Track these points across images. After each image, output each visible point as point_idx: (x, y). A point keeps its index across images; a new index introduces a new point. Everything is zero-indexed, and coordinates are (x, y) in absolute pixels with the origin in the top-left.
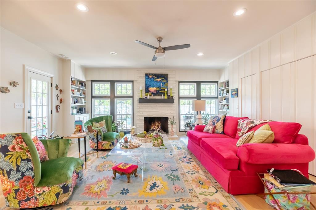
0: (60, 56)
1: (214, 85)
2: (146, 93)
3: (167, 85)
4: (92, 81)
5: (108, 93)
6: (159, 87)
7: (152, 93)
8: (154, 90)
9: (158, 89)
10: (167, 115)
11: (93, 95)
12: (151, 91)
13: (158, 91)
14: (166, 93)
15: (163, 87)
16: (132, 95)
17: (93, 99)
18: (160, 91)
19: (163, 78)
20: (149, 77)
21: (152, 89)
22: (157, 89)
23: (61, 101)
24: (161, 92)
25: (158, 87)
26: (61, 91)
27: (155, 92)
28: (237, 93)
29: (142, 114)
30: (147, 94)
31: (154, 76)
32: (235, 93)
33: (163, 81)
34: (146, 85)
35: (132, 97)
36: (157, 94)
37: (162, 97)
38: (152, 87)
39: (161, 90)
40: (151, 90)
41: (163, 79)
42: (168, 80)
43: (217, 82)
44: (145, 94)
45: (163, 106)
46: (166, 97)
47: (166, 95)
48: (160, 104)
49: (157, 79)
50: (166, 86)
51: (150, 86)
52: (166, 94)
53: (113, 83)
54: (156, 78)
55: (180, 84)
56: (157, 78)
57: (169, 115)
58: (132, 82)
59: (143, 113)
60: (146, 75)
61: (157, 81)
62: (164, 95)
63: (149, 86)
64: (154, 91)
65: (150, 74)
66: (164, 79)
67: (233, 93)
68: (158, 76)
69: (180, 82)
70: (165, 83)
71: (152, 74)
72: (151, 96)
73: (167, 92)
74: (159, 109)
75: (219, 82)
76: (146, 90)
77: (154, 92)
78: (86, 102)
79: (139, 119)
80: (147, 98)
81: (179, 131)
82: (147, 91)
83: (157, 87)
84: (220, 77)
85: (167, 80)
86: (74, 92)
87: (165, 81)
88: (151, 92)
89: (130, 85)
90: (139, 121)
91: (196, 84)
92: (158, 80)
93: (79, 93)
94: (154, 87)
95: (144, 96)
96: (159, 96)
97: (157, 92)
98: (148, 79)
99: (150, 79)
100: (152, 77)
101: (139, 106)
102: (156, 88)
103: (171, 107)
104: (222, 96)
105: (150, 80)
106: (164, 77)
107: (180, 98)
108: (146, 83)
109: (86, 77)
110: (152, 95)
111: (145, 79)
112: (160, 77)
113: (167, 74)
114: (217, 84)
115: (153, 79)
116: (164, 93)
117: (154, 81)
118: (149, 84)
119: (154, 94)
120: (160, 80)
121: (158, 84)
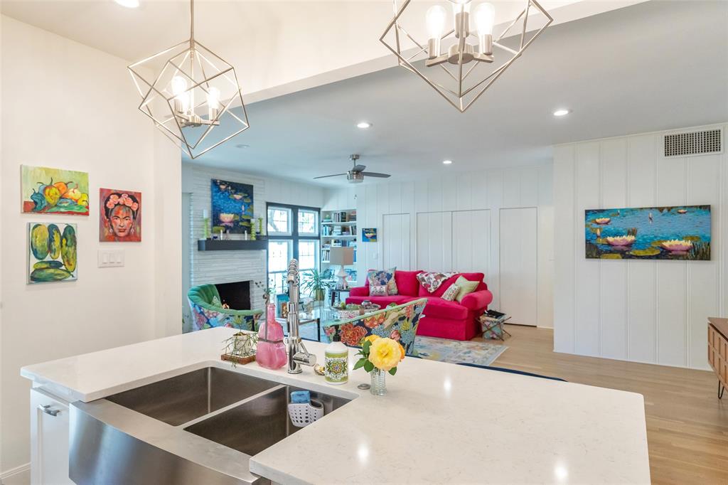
1: (313, 215)
2: (213, 226)
3: (252, 210)
6: (239, 213)
7: (227, 227)
8: (229, 220)
9: (238, 218)
12: (224, 222)
13: (238, 222)
14: (253, 227)
15: (246, 215)
18: (241, 224)
19: (245, 193)
20: (220, 189)
21: (227, 217)
22: (234, 217)
24: (243, 226)
27: (232, 225)
30: (216, 228)
31: (230, 188)
32: (371, 234)
33: (246, 201)
34: (213, 207)
36: (235, 228)
37: (246, 237)
38: (226, 212)
39: (242, 221)
40: (224, 220)
41: (245, 197)
42: (254, 198)
43: (318, 210)
44: (210, 230)
46: (253, 238)
47: (254, 232)
48: (239, 252)
49: (235, 196)
50: (250, 213)
51: (223, 209)
52: (253, 230)
54: (233, 191)
55: (269, 207)
56: (235, 193)
57: (254, 275)
59: (208, 275)
60: (214, 183)
61: (235, 199)
62: (249, 232)
63: (221, 211)
64: (230, 222)
65: (223, 182)
66: (246, 195)
67: (366, 235)
68: (236, 187)
69: (268, 204)
70: (248, 205)
71: (226, 182)
72: (226, 233)
75: (322, 210)
76: (213, 219)
77: (230, 225)
80: (217, 237)
82: (216, 221)
83: (235, 213)
84: (324, 203)
85: (252, 198)
87: (248, 201)
88: (224, 224)
91: (290, 210)
92: (238, 197)
94: (230, 212)
95: (210, 234)
96: (239, 233)
97: (234, 225)
98: (219, 194)
99: (223, 193)
100: (226, 190)
101: (197, 257)
102: (232, 216)
103: (258, 258)
104: (328, 236)
105: (222, 196)
106: (247, 190)
107: (268, 237)
108: (212, 202)
110: (228, 231)
111: (210, 193)
112: (241, 191)
113: (252, 186)
114: (317, 213)
115: (226, 193)
116: (247, 227)
117: (230, 199)
118: (218, 205)
119: (230, 229)
120: (241, 197)
121: (237, 206)
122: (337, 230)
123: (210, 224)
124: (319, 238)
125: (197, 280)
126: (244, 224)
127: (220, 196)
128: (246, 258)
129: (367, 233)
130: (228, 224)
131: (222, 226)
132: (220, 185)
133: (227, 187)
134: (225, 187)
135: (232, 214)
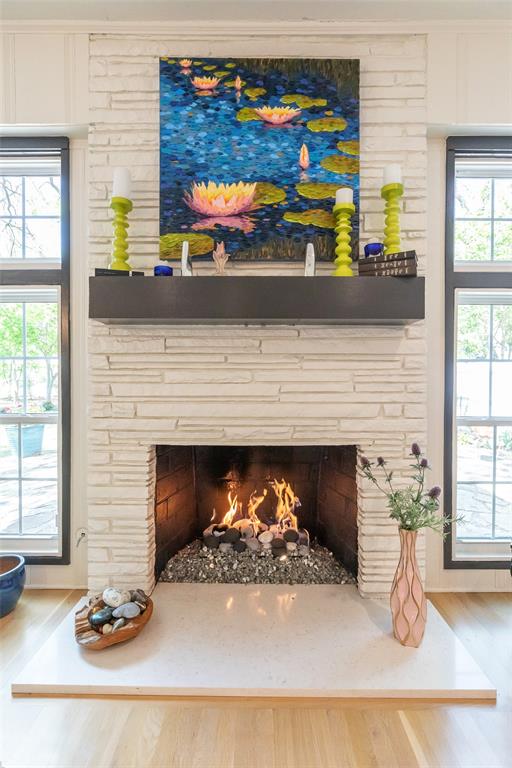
2: (163, 232)
3: (354, 162)
6: (285, 180)
7: (222, 234)
8: (234, 206)
9: (276, 197)
10: (346, 425)
12: (205, 217)
13: (275, 212)
14: (344, 223)
15: (314, 181)
18: (290, 218)
19: (314, 96)
20: (191, 93)
21: (220, 198)
22: (258, 195)
24: (297, 228)
25: (275, 183)
27: (248, 226)
29: (135, 416)
30: (173, 238)
31: (238, 83)
33: (314, 126)
34: (166, 160)
35: (61, 277)
36: (264, 238)
37: (310, 269)
38: (220, 178)
39: (295, 208)
40: (205, 208)
41: (315, 112)
42: (365, 115)
44: (155, 248)
46: (344, 269)
47: (343, 245)
49: (265, 111)
50: (340, 172)
51: (205, 167)
52: (343, 237)
54: (253, 94)
55: (459, 165)
56: (264, 100)
57: (367, 425)
59: (143, 410)
60: (170, 70)
63: (196, 173)
64: (239, 215)
65: (202, 66)
66: (322, 103)
69: (458, 145)
70: (333, 140)
71: (220, 64)
72: (208, 257)
73: (355, 220)
76: (164, 207)
77: (236, 224)
79: (103, 458)
80: (168, 272)
81: (449, 564)
82: (177, 212)
83: (263, 180)
85: (351, 112)
87: (334, 125)
88: (209, 224)
90: (106, 478)
92: (277, 114)
94: (236, 177)
95: (147, 260)
98: (185, 112)
99: (206, 107)
100: (220, 94)
101: (104, 345)
102: (249, 190)
103: (388, 357)
105: (200, 118)
107: (454, 280)
108: (163, 144)
110: (221, 248)
112: (292, 90)
113: (354, 65)
115: (224, 106)
116: (321, 231)
117: (237, 124)
118: (189, 153)
119: (239, 244)
120: (293, 112)
121: (276, 151)
123: (154, 228)
125: (104, 424)
126: (313, 219)
127: (190, 120)
128: (323, 357)
130: (225, 223)
131: (198, 232)
132: (192, 76)
133: (225, 79)
134: (214, 82)
135: (246, 181)
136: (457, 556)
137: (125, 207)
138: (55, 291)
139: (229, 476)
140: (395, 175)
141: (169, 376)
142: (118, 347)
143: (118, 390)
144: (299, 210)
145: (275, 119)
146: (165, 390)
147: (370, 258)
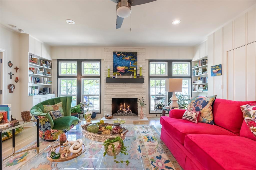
0: (11, 27)
1: (187, 64)
2: (113, 72)
3: (136, 64)
4: (58, 61)
5: (74, 72)
6: (128, 66)
7: (121, 73)
8: (122, 69)
9: (127, 68)
10: (136, 95)
11: (60, 75)
13: (127, 70)
14: (135, 72)
15: (132, 66)
16: (99, 75)
17: (59, 79)
18: (129, 71)
19: (132, 56)
20: (117, 56)
21: (120, 68)
22: (125, 68)
23: (17, 80)
24: (130, 72)
25: (127, 66)
26: (17, 69)
27: (124, 71)
28: (221, 70)
29: (110, 94)
30: (115, 73)
31: (123, 55)
32: (217, 70)
33: (132, 60)
34: (114, 64)
35: (100, 77)
36: (126, 73)
37: (131, 77)
38: (120, 66)
39: (129, 70)
40: (119, 69)
41: (132, 58)
42: (138, 58)
43: (190, 61)
44: (113, 74)
45: (133, 86)
46: (135, 77)
47: (135, 74)
48: (128, 84)
49: (126, 58)
50: (135, 65)
51: (119, 65)
52: (135, 73)
53: (79, 62)
54: (124, 56)
55: (150, 62)
56: (126, 57)
57: (138, 95)
58: (100, 60)
60: (114, 53)
62: (133, 75)
63: (118, 65)
64: (123, 70)
65: (118, 53)
66: (133, 57)
67: (214, 71)
68: (127, 54)
70: (134, 61)
71: (120, 52)
72: (119, 75)
73: (136, 71)
74: (128, 89)
75: (192, 61)
76: (114, 69)
77: (122, 71)
78: (52, 82)
79: (106, 99)
80: (114, 77)
81: (149, 113)
82: (115, 70)
83: (125, 66)
84: (193, 56)
85: (136, 58)
86: (34, 71)
87: (134, 59)
88: (119, 71)
89: (97, 65)
90: (106, 102)
91: (167, 63)
92: (127, 58)
93: (42, 72)
94: (122, 66)
95: (112, 76)
96: (127, 75)
97: (125, 71)
99: (119, 57)
100: (120, 56)
101: (106, 86)
102: (124, 67)
103: (141, 87)
104: (196, 75)
105: (118, 59)
106: (134, 55)
107: (150, 77)
108: (114, 62)
109: (51, 55)
110: (121, 74)
111: (113, 58)
112: (129, 55)
113: (136, 52)
114: (190, 63)
115: (121, 57)
116: (133, 72)
117: (123, 60)
118: (117, 63)
119: (123, 74)
120: (129, 58)
121: (127, 63)
122: (200, 71)
123: (113, 71)
124: (190, 77)
125: (106, 95)
127: (117, 59)
128: (133, 87)
129: (214, 69)
130: (121, 71)
131: (118, 72)
132: (117, 54)
133: (121, 54)
134: (120, 54)
135: (124, 66)
136: (150, 112)
137: (109, 70)
138: (99, 79)
139: (121, 104)
140: (141, 66)
141: (114, 89)
142: (108, 86)
143: (108, 91)
144: (130, 70)
145: (127, 59)
146: (114, 91)
147: (138, 76)
